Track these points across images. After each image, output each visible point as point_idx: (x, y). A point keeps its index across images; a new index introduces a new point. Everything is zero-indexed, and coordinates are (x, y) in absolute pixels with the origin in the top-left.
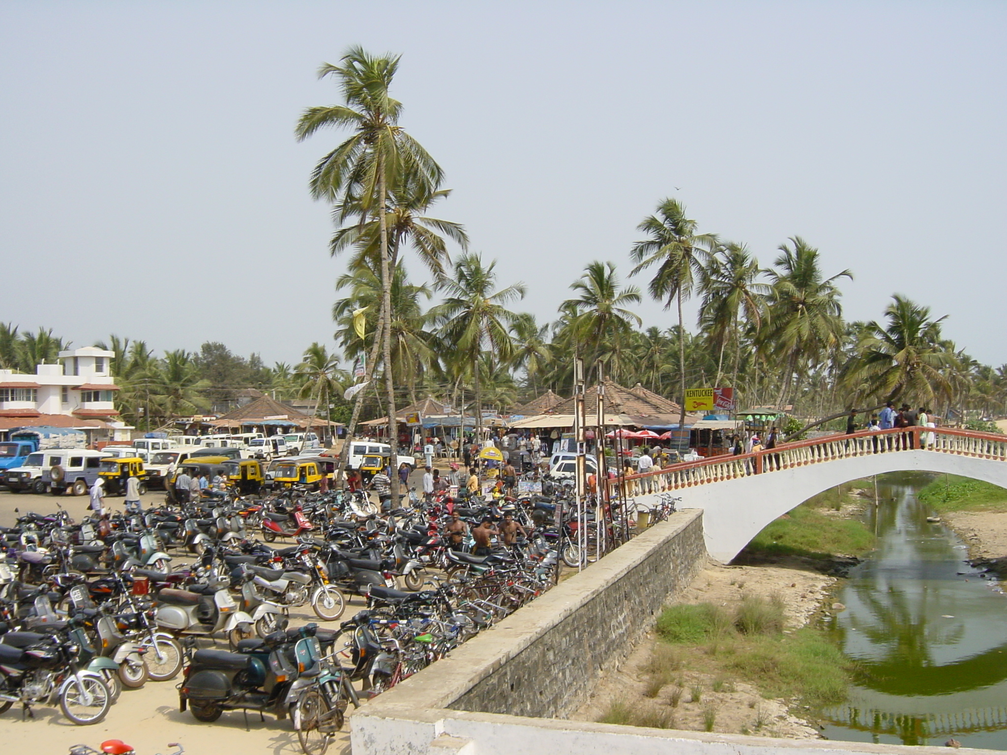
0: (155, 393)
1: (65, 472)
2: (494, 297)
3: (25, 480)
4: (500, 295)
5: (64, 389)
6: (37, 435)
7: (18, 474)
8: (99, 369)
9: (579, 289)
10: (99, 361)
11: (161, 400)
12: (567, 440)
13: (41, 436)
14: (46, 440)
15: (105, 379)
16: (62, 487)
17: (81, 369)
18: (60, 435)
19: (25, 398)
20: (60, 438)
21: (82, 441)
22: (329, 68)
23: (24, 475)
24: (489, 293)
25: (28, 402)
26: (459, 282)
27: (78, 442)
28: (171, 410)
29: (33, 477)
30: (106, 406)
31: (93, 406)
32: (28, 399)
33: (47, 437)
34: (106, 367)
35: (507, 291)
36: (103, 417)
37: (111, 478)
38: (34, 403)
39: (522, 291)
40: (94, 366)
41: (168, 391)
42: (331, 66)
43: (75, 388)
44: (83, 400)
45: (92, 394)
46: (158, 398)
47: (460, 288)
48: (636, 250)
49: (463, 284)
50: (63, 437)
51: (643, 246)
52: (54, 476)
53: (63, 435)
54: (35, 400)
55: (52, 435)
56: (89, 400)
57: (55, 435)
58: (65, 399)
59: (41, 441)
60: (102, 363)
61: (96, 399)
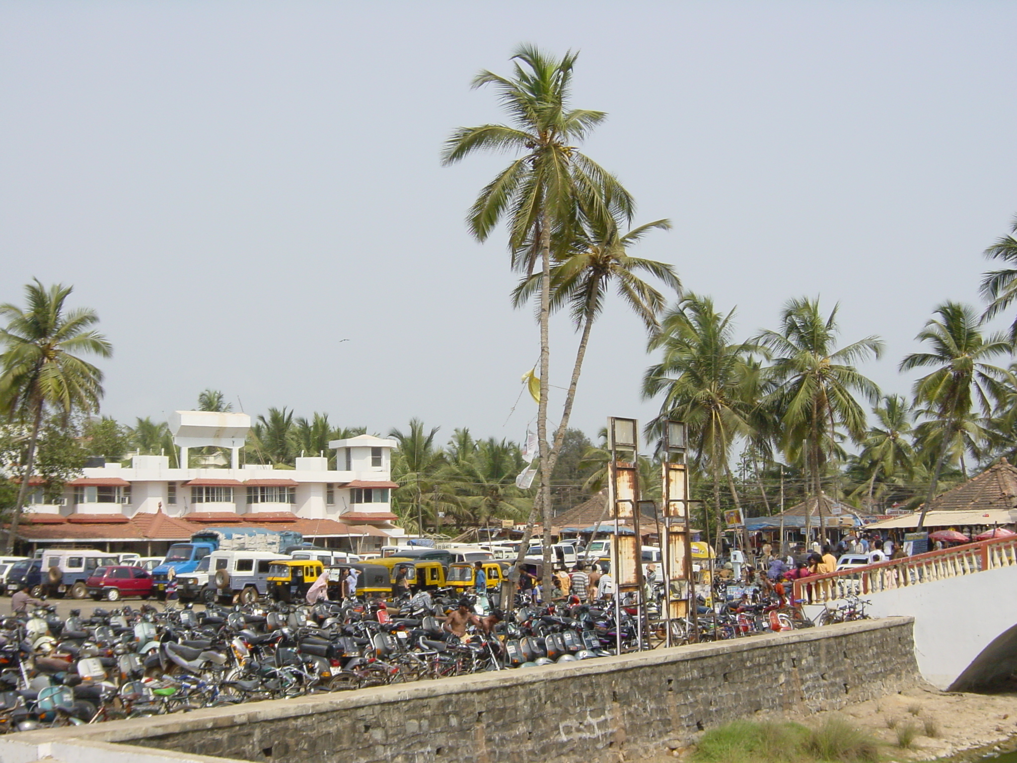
0: (467, 493)
1: (230, 577)
2: (837, 354)
3: (192, 587)
4: (844, 353)
5: (330, 487)
6: (217, 536)
7: (184, 581)
8: (376, 462)
9: (928, 340)
10: (377, 452)
11: (474, 502)
12: (912, 543)
13: (221, 536)
14: (227, 541)
15: (381, 475)
16: (229, 595)
17: (354, 462)
18: (246, 535)
19: (278, 499)
20: (246, 539)
21: (274, 543)
22: (488, 77)
23: (191, 582)
24: (831, 349)
25: (282, 504)
26: (788, 335)
27: (270, 544)
28: (487, 515)
29: (202, 583)
30: (380, 508)
31: (364, 508)
32: (282, 500)
33: (229, 537)
34: (386, 460)
35: (856, 347)
36: (378, 522)
37: (280, 584)
38: (289, 505)
39: (876, 348)
40: (370, 458)
41: (484, 491)
42: (490, 74)
43: (343, 485)
44: (352, 502)
45: (364, 493)
46: (470, 500)
47: (789, 344)
48: (988, 283)
49: (793, 340)
50: (250, 538)
51: (997, 279)
52: (218, 582)
53: (250, 535)
54: (292, 500)
55: (235, 536)
56: (359, 501)
57: (239, 536)
58: (330, 499)
59: (221, 543)
60: (380, 454)
61: (368, 499)
